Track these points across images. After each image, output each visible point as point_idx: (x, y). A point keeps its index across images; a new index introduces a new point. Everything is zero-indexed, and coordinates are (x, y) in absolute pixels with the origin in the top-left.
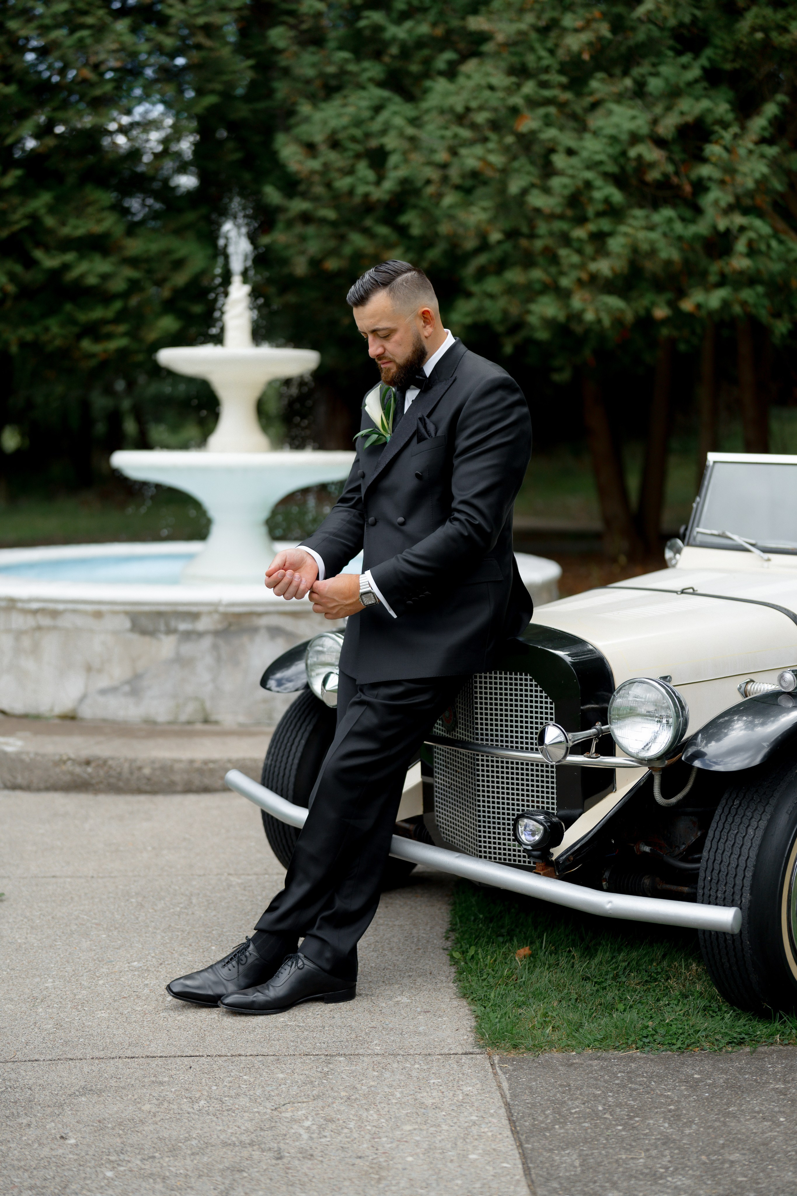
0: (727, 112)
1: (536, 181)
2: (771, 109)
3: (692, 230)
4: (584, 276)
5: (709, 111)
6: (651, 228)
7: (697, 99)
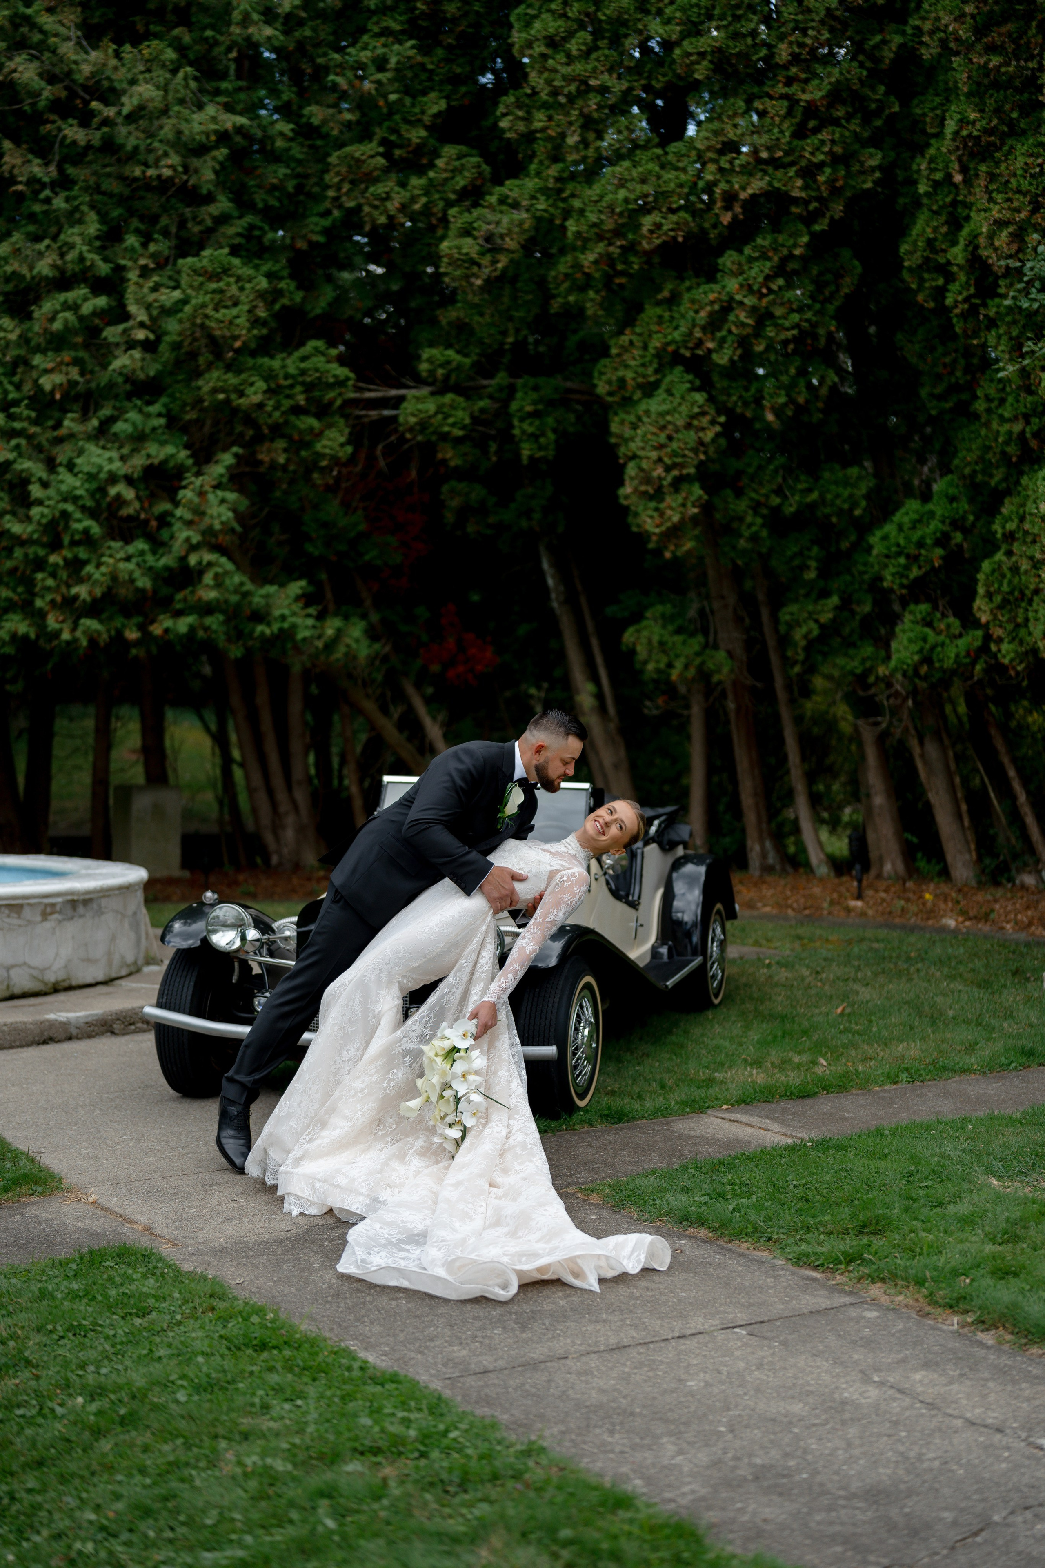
0: (188, 457)
1: (9, 508)
2: (227, 459)
3: (164, 561)
4: (59, 599)
5: (172, 456)
6: (128, 559)
7: (162, 443)
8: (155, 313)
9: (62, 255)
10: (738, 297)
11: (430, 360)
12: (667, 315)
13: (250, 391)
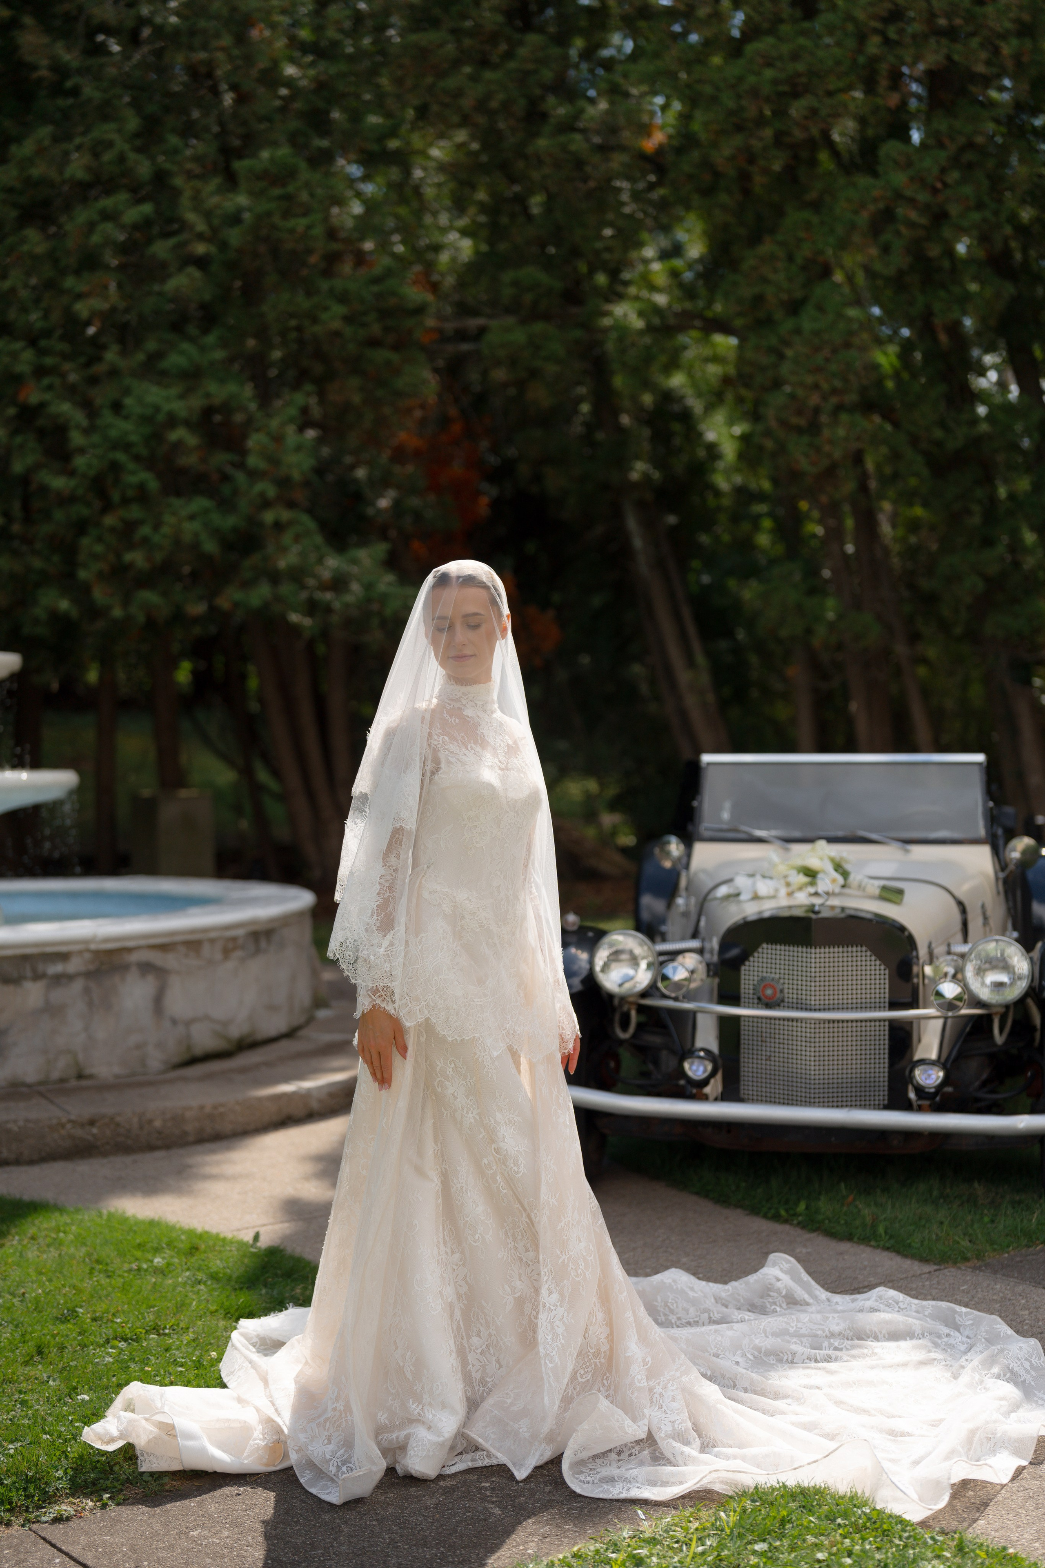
0: (251, 398)
1: (45, 461)
7: (222, 381)
8: (216, 222)
9: (96, 155)
10: (908, 193)
11: (515, 283)
12: (815, 220)
13: (325, 316)
